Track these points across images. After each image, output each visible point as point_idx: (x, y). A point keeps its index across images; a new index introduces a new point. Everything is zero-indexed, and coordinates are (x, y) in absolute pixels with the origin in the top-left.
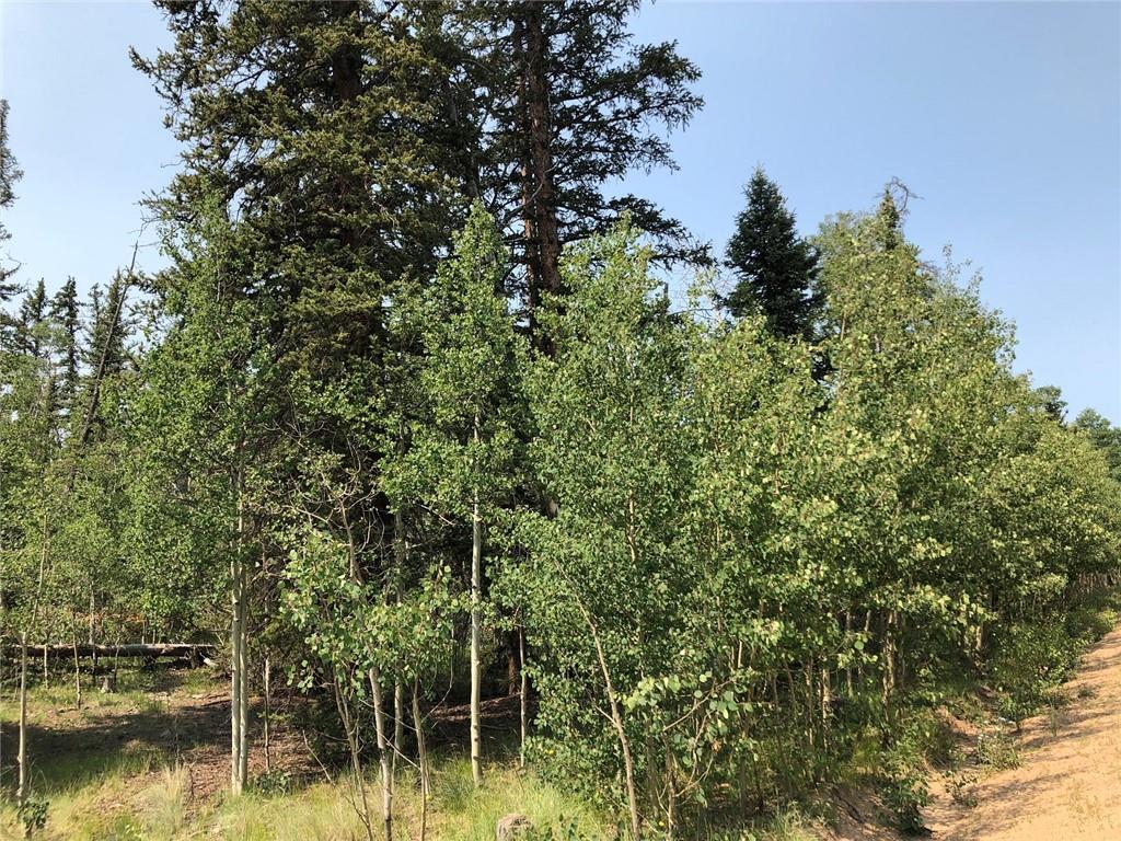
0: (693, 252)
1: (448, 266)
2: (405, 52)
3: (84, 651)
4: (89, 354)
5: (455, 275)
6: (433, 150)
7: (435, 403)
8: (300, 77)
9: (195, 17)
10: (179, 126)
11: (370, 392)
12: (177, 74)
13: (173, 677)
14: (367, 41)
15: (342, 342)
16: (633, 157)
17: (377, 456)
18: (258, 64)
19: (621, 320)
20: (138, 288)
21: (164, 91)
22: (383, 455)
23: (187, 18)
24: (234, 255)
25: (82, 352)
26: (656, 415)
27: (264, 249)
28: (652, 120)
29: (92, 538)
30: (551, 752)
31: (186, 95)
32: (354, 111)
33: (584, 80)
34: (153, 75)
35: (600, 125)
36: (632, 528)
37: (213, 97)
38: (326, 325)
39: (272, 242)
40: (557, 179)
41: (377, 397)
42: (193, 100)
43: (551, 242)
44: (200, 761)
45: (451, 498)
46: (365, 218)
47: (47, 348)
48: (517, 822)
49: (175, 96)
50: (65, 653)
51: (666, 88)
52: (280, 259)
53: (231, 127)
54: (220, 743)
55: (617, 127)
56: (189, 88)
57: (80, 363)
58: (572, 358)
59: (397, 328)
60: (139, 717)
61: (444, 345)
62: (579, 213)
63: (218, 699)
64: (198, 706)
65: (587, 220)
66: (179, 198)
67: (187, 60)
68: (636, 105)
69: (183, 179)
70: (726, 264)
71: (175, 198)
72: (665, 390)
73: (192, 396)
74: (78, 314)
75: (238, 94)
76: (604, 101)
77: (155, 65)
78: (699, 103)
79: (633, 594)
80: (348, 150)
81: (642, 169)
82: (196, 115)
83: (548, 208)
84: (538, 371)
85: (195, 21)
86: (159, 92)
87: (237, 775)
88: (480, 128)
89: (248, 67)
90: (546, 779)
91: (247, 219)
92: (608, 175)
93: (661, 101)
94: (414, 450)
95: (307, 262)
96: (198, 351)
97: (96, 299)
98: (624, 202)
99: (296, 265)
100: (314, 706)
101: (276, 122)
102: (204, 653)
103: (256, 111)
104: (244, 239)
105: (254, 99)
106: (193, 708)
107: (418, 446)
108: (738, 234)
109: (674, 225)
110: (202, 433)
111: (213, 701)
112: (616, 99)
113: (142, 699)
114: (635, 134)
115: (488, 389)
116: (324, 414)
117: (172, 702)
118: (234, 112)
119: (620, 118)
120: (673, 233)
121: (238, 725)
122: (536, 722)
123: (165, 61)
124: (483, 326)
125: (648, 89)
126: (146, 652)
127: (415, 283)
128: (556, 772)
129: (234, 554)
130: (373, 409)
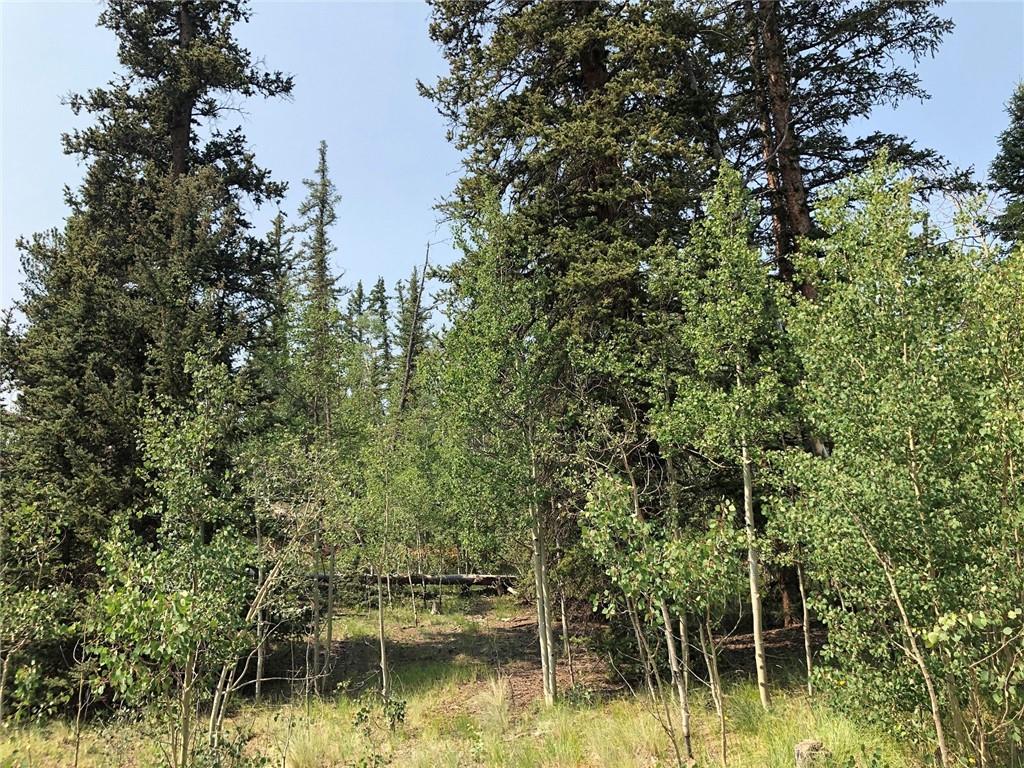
0: (953, 179)
1: (701, 226)
2: (646, 35)
3: (416, 580)
4: (400, 338)
5: (708, 234)
6: (678, 120)
7: (696, 355)
8: (553, 76)
9: (462, 42)
10: (458, 137)
11: (635, 349)
12: (453, 94)
13: (486, 603)
14: (610, 33)
15: (606, 307)
16: (877, 93)
17: (646, 407)
18: (517, 72)
19: (886, 257)
20: (437, 279)
21: (444, 111)
22: (653, 405)
23: (457, 45)
24: (511, 242)
25: (394, 336)
26: (935, 349)
27: (535, 233)
28: (896, 53)
29: (414, 487)
30: (842, 683)
31: (461, 110)
32: (603, 98)
33: (819, 26)
34: (435, 99)
35: (841, 68)
36: (913, 464)
37: (484, 108)
38: (592, 294)
39: (541, 226)
40: (798, 128)
41: (642, 353)
42: (468, 114)
43: (796, 190)
44: (515, 675)
45: (720, 443)
46: (620, 194)
47: (368, 335)
48: (815, 748)
49: (453, 113)
50: (403, 581)
51: (910, 17)
52: (549, 240)
53: (500, 131)
54: (528, 660)
55: (859, 67)
56: (464, 104)
57: (393, 346)
58: (838, 299)
59: (656, 289)
60: (462, 635)
61: (701, 301)
62: (823, 158)
63: (523, 623)
64: (507, 628)
65: (831, 164)
66: (463, 200)
67: (460, 80)
68: (877, 41)
69: (463, 182)
70: (990, 187)
71: (459, 199)
72: (941, 323)
73: (488, 365)
74: (388, 306)
75: (503, 101)
76: (843, 43)
77: (436, 90)
78: (948, 26)
79: (919, 531)
80: (600, 134)
81: (889, 104)
82: (471, 126)
83: (791, 158)
84: (801, 316)
85: (463, 47)
86: (441, 112)
87: (548, 688)
88: (721, 92)
89: (510, 75)
90: (837, 709)
91: (519, 210)
92: (852, 117)
93: (905, 32)
94: (680, 399)
95: (572, 240)
96: (489, 327)
97: (400, 292)
98: (870, 140)
99: (563, 244)
100: (607, 631)
101: (536, 120)
102: (509, 582)
103: (519, 113)
104: (518, 227)
105: (516, 103)
106: (503, 630)
107: (684, 396)
108: (1002, 154)
109: (929, 155)
110: (498, 395)
111: (519, 624)
112: (856, 40)
113: (463, 620)
114: (878, 70)
115: (748, 337)
116: (596, 372)
117: (486, 623)
118: (501, 117)
119: (861, 58)
120: (928, 163)
121: (546, 646)
122: (822, 653)
123: (444, 85)
124: (739, 279)
125: (890, 22)
126: (462, 581)
127: (670, 247)
128: (848, 702)
129: (531, 497)
130: (639, 365)
